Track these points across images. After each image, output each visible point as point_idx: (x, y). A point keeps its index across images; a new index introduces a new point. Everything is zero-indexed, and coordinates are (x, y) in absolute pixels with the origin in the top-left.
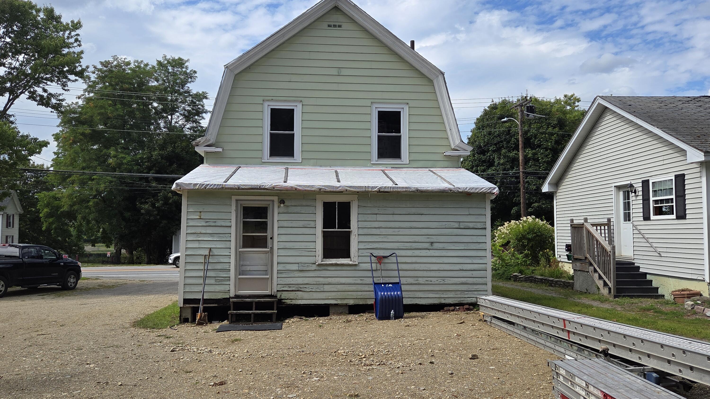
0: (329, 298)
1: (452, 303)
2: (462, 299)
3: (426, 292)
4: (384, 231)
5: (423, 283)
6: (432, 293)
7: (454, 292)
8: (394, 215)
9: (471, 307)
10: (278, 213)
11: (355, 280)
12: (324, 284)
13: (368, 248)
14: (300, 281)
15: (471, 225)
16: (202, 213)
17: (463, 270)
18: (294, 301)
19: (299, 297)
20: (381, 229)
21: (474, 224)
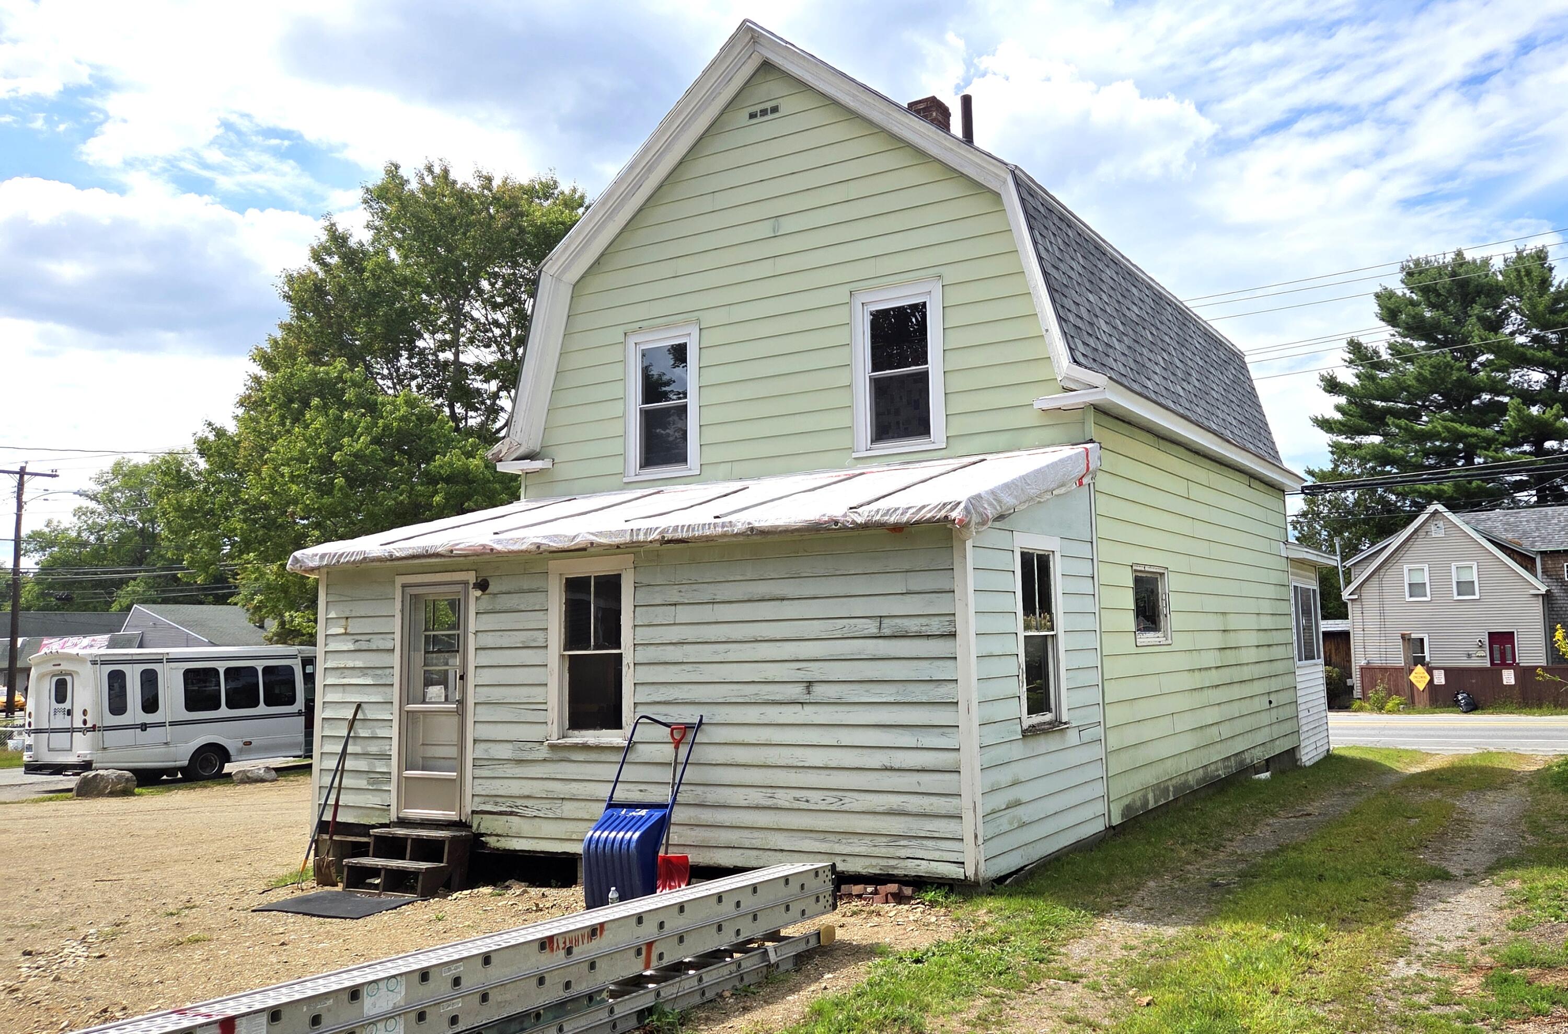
0: (574, 837)
1: (864, 871)
2: (892, 862)
3: (794, 834)
4: (692, 653)
5: (787, 805)
6: (811, 838)
7: (870, 838)
8: (716, 606)
9: (908, 891)
10: (477, 613)
11: (628, 790)
12: (563, 799)
13: (658, 700)
14: (515, 788)
15: (913, 626)
16: (349, 620)
17: (892, 769)
18: (502, 839)
19: (514, 830)
20: (685, 646)
21: (924, 621)
